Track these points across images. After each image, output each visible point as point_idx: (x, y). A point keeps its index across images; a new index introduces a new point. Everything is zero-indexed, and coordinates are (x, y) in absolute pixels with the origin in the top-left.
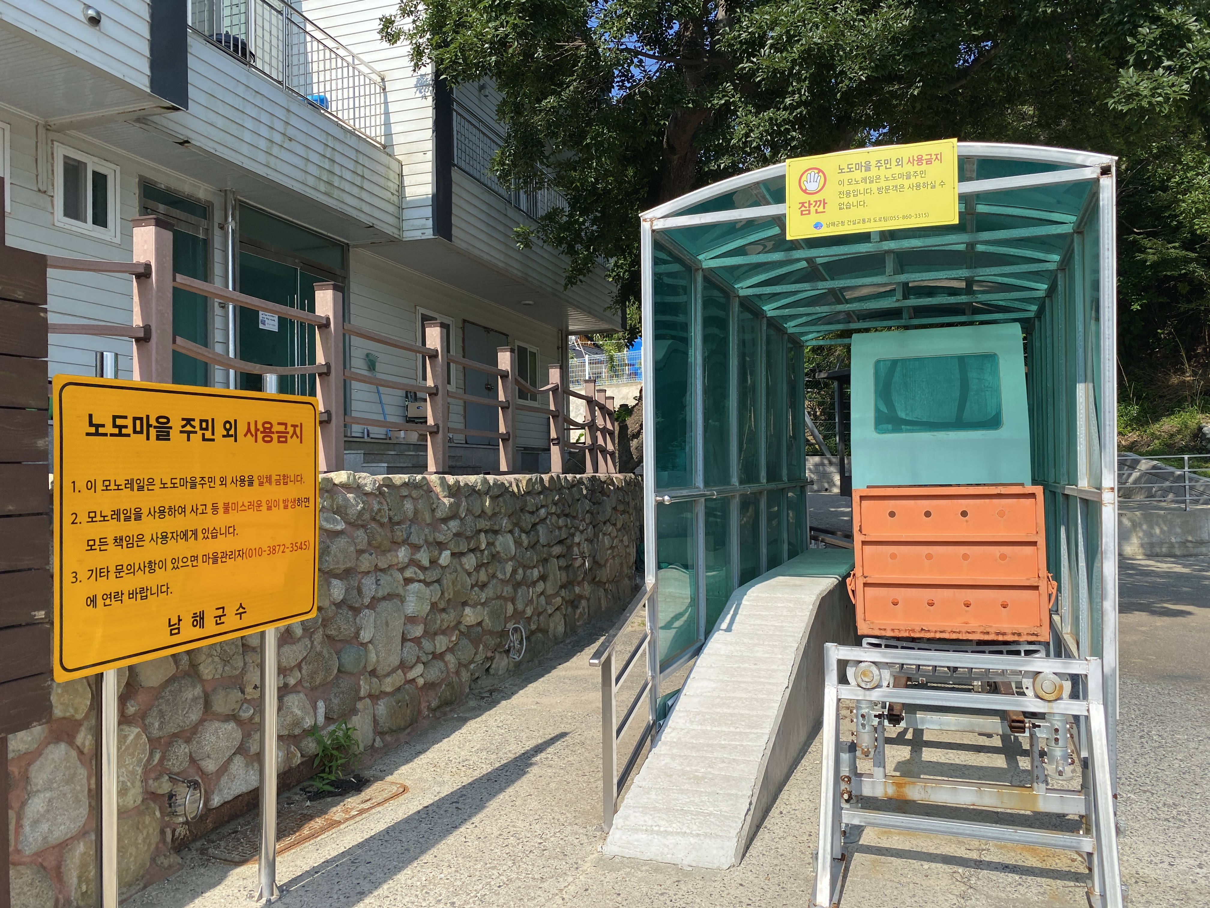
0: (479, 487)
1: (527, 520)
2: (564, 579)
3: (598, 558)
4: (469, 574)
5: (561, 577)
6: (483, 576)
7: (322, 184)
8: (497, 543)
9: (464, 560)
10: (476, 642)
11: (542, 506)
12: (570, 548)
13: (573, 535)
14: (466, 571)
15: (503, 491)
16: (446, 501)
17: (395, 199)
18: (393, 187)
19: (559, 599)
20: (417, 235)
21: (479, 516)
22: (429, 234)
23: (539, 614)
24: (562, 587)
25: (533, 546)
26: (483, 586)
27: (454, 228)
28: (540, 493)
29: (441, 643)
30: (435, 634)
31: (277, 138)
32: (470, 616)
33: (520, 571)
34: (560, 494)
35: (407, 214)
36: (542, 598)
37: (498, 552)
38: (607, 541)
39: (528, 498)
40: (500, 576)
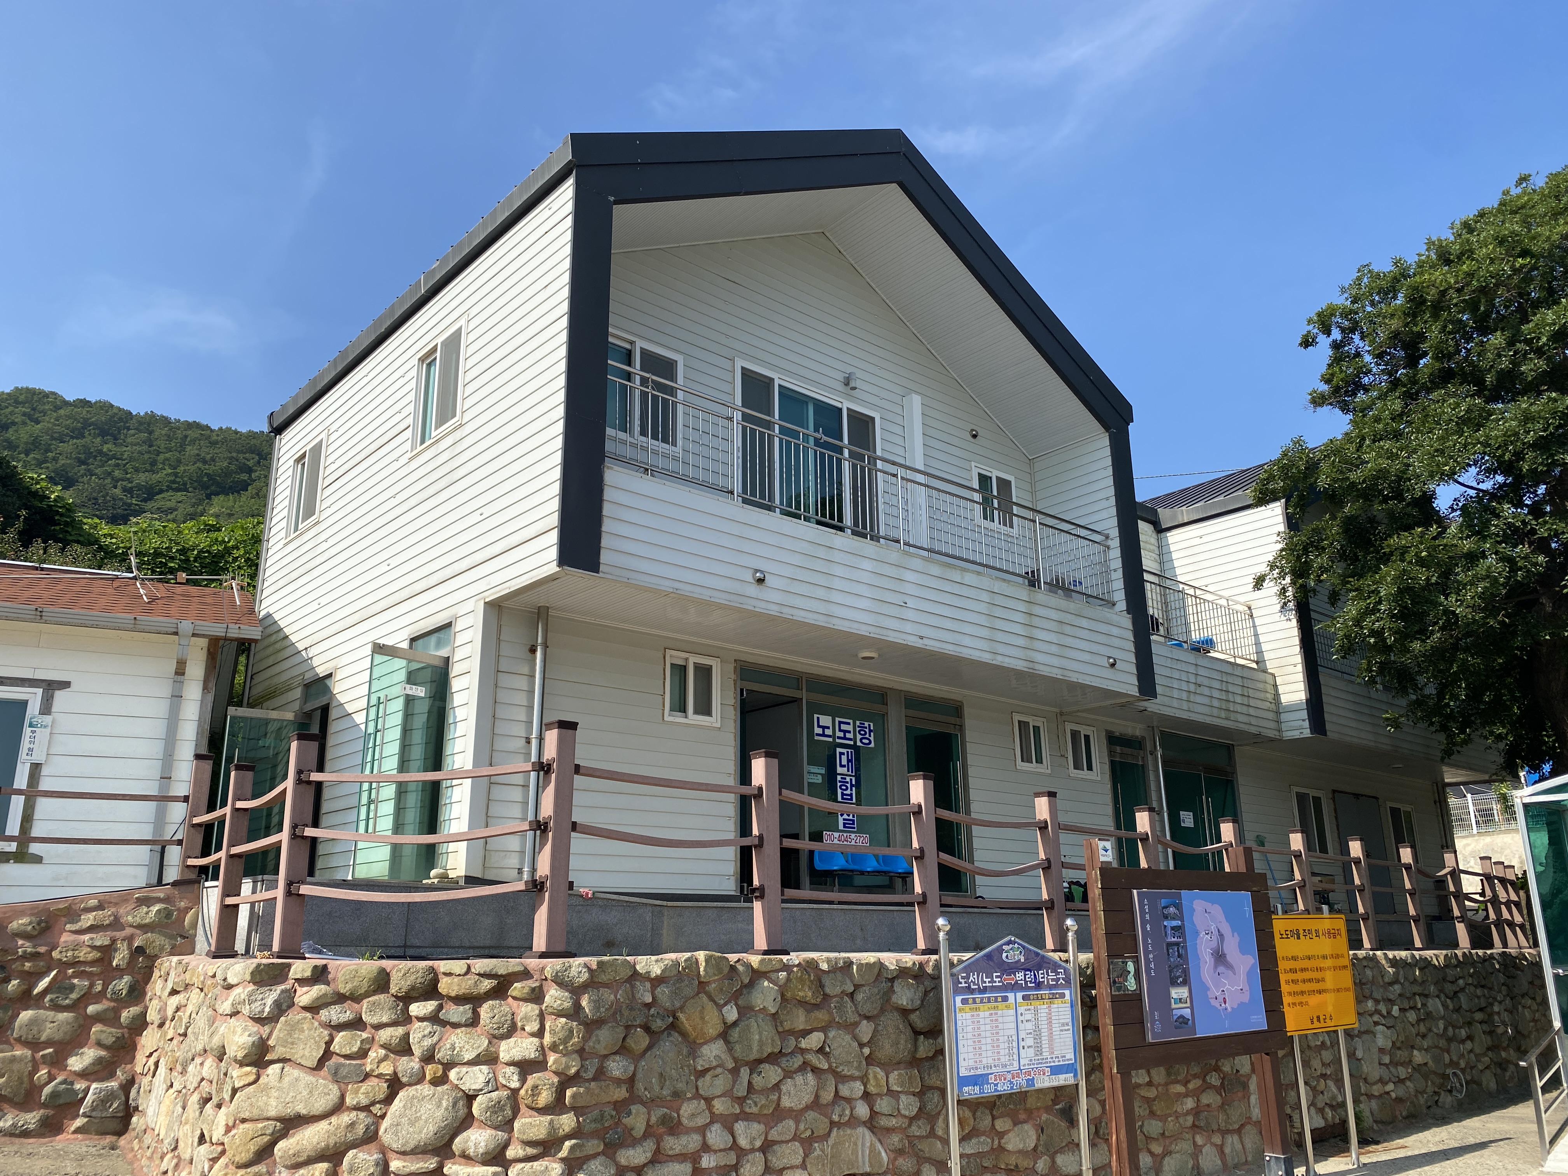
0: (1409, 960)
1: (1449, 988)
2: (1490, 1043)
3: (1520, 1028)
4: (1413, 1025)
5: (1487, 1040)
6: (1422, 1029)
7: (1223, 712)
8: (1429, 1005)
9: (1408, 1015)
10: (1426, 1077)
11: (1460, 978)
12: (1491, 1015)
13: (1492, 1005)
14: (1410, 1023)
15: (1425, 964)
16: (1390, 970)
17: (1273, 706)
18: (1270, 697)
19: (1487, 1059)
20: (1296, 734)
21: (1412, 983)
22: (1307, 733)
23: (1472, 1068)
24: (1488, 1049)
25: (1457, 1010)
26: (1424, 1036)
27: (1327, 724)
28: (1456, 966)
29: (1402, 1072)
30: (1397, 1064)
31: (1192, 688)
32: (1418, 1057)
33: (1450, 1029)
34: (1475, 968)
35: (1284, 717)
36: (1472, 1055)
37: (1431, 1012)
38: (1527, 1013)
39: (1447, 970)
40: (1435, 1030)
